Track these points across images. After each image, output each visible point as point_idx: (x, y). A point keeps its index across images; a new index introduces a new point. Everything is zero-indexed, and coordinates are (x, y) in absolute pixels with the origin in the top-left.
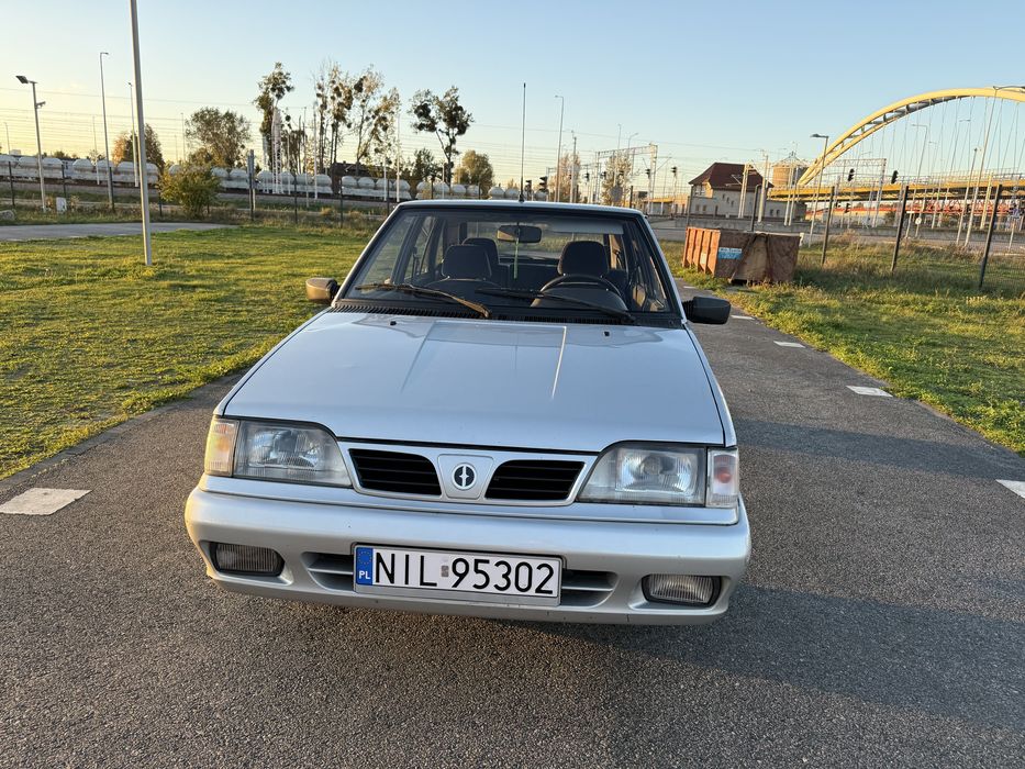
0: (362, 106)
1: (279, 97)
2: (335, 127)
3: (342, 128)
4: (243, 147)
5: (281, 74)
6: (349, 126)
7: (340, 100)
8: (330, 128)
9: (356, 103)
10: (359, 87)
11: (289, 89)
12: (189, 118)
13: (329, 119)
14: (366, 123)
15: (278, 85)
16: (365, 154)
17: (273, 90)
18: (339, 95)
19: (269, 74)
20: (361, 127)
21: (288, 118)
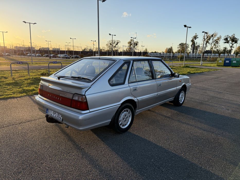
0: (212, 39)
1: (195, 39)
2: (206, 44)
3: (208, 44)
4: (187, 49)
5: (196, 35)
6: (209, 44)
7: (208, 39)
8: (205, 44)
9: (211, 39)
10: (212, 36)
11: (197, 38)
12: (178, 45)
13: (205, 43)
14: (213, 43)
15: (195, 37)
16: (212, 49)
17: (194, 38)
18: (208, 38)
19: (194, 36)
20: (212, 44)
21: (197, 43)
